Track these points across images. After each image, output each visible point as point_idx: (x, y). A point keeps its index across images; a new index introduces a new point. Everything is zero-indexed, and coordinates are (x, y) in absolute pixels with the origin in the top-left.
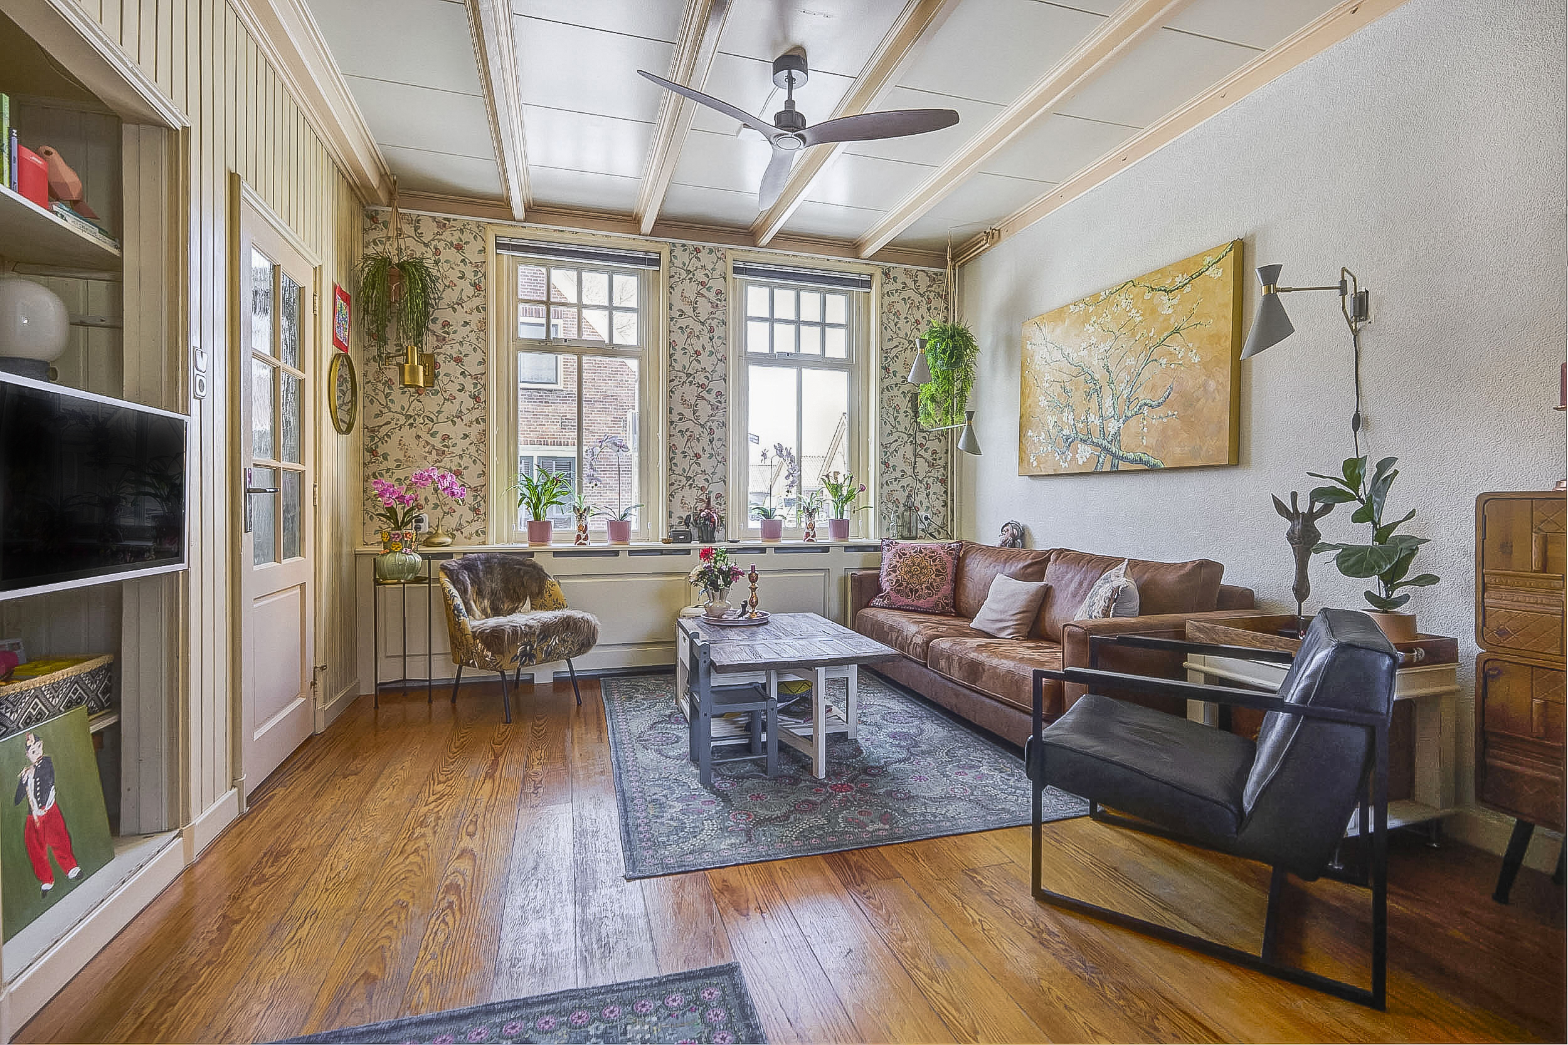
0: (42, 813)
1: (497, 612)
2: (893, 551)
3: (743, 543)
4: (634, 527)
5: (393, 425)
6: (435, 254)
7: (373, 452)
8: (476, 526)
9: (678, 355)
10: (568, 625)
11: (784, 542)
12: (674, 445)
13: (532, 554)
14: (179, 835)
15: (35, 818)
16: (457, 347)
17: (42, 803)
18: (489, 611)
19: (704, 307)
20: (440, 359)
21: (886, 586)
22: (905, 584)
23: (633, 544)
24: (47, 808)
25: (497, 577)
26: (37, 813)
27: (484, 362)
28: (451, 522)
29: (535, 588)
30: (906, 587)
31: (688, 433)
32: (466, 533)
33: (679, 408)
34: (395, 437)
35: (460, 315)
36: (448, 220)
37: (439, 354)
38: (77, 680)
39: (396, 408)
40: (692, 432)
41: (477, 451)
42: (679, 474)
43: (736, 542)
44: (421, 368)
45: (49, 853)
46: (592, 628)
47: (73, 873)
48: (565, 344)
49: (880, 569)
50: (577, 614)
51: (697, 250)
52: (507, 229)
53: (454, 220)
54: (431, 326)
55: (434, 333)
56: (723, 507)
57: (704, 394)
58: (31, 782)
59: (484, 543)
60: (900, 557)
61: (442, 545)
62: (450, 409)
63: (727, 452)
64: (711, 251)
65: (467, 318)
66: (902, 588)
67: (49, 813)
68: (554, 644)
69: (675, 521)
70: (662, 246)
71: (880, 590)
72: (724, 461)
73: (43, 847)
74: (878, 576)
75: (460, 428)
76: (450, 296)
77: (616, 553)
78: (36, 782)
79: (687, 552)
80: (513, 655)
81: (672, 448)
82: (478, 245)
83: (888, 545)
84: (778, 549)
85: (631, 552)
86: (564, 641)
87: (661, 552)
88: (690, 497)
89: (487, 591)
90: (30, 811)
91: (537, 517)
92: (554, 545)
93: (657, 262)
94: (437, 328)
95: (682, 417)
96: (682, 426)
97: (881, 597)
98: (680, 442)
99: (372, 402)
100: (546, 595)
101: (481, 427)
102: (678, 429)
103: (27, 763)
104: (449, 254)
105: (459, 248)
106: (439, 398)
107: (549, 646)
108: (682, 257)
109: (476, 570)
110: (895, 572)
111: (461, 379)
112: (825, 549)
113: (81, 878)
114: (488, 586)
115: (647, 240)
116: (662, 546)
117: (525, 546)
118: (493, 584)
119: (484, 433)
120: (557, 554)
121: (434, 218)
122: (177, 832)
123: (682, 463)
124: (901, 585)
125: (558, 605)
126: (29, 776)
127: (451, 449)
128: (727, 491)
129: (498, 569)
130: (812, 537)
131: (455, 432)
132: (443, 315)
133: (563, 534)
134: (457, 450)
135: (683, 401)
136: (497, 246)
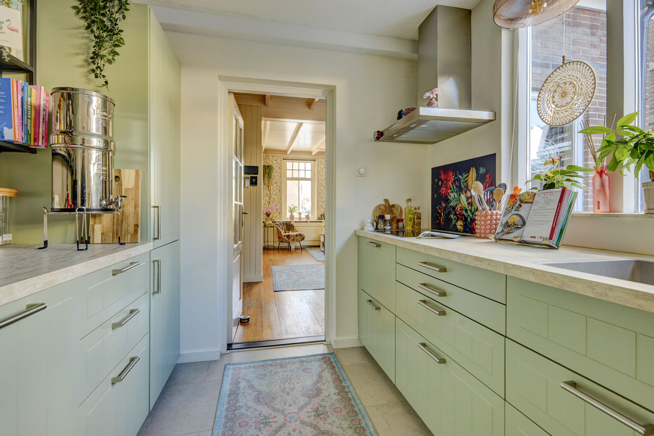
1: (286, 233)
4: (310, 217)
6: (272, 162)
8: (279, 216)
9: (320, 180)
10: (300, 235)
13: (291, 222)
16: (276, 181)
18: (284, 232)
20: (273, 183)
23: (310, 220)
25: (285, 226)
27: (281, 183)
29: (292, 228)
33: (319, 191)
34: (265, 199)
35: (277, 174)
39: (264, 193)
41: (279, 201)
42: (320, 205)
46: (304, 236)
48: (296, 178)
50: (301, 233)
51: (323, 158)
53: (276, 156)
61: (274, 220)
65: (278, 174)
69: (319, 216)
70: (317, 158)
76: (275, 171)
77: (307, 222)
79: (321, 222)
81: (318, 200)
82: (280, 160)
85: (310, 222)
86: (299, 238)
87: (316, 222)
88: (322, 210)
89: (284, 229)
91: (291, 214)
92: (295, 220)
93: (315, 160)
95: (320, 193)
96: (320, 195)
98: (320, 199)
100: (295, 230)
101: (280, 196)
104: (274, 162)
105: (276, 161)
108: (320, 159)
109: (282, 225)
111: (277, 187)
115: (313, 156)
116: (316, 220)
117: (290, 220)
119: (281, 197)
120: (295, 222)
125: (297, 231)
129: (285, 225)
131: (276, 197)
132: (273, 174)
133: (297, 218)
134: (276, 201)
135: (321, 190)
136: (283, 159)
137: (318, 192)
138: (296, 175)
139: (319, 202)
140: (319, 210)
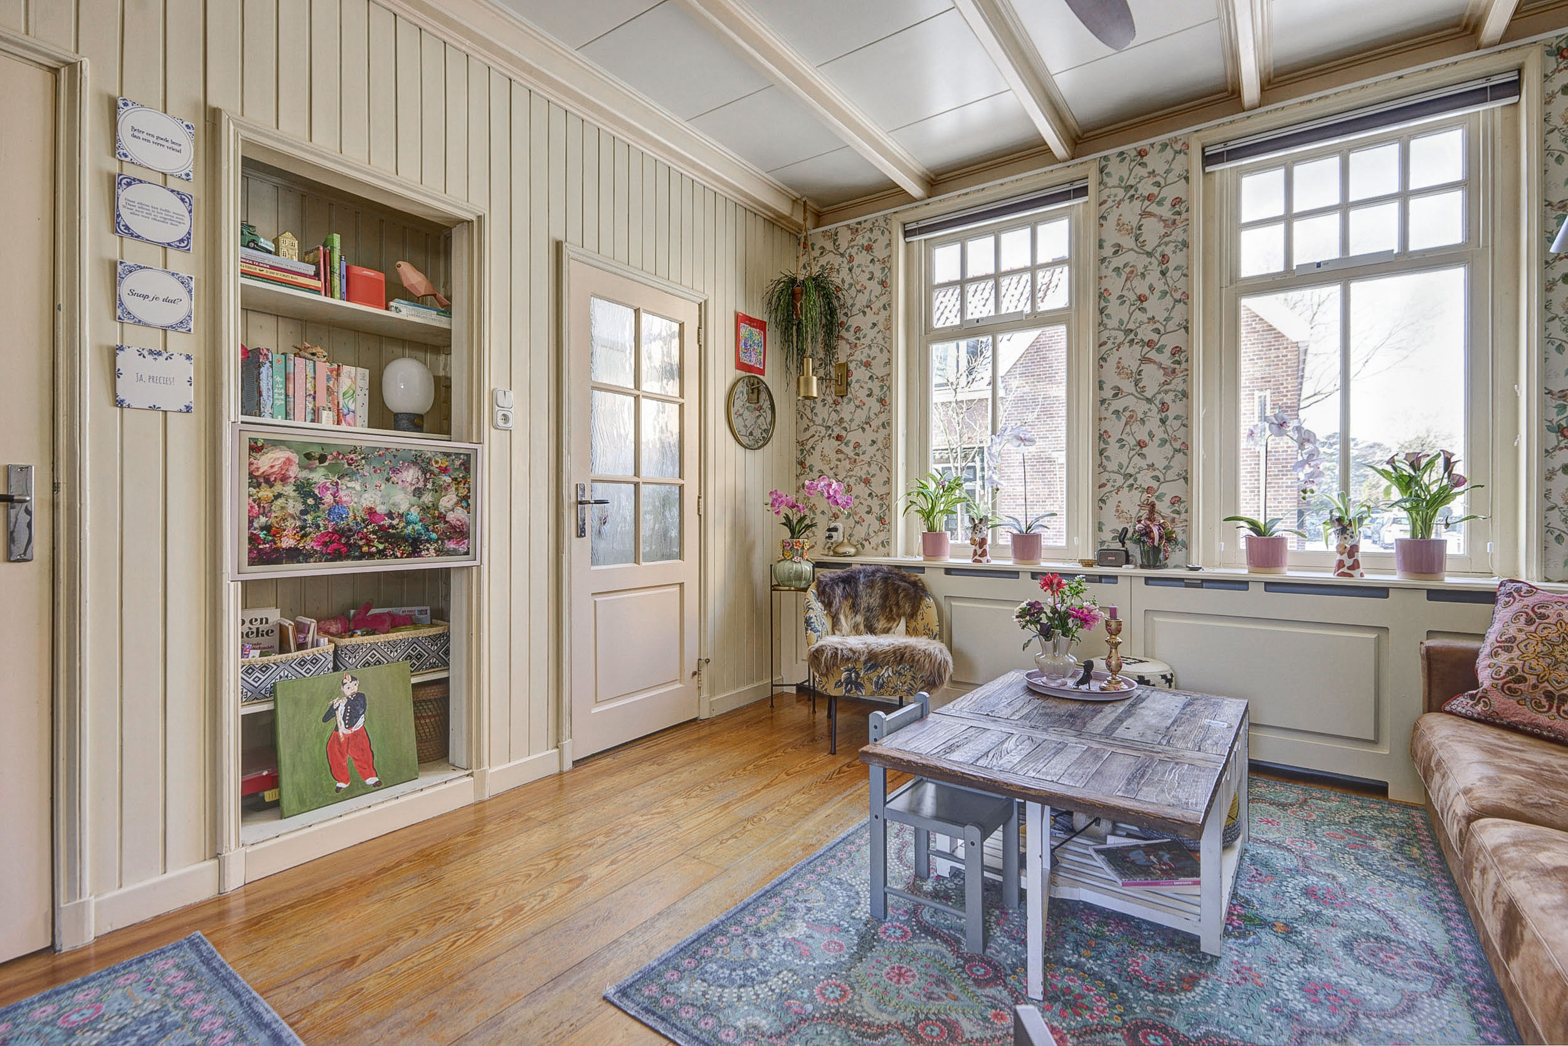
0: (349, 732)
1: (871, 630)
2: (1517, 606)
3: (1207, 572)
5: (816, 438)
6: (850, 262)
7: (802, 464)
8: (882, 536)
10: (902, 656)
11: (1289, 573)
12: (1105, 432)
13: (922, 569)
14: (471, 775)
15: (341, 734)
16: (866, 351)
17: (350, 724)
18: (862, 627)
19: (1152, 230)
20: (852, 366)
21: (1484, 676)
22: (1532, 680)
24: (354, 729)
25: (877, 592)
26: (343, 730)
27: (889, 362)
28: (860, 532)
30: (1535, 687)
31: (1127, 414)
32: (873, 544)
33: (1112, 380)
34: (818, 449)
35: (871, 317)
36: (859, 223)
37: (851, 362)
38: (416, 641)
39: (818, 420)
40: (1133, 411)
41: (883, 457)
42: (1113, 472)
43: (1197, 569)
44: (815, 378)
45: (349, 761)
46: (937, 665)
47: (371, 781)
48: (978, 325)
49: (1482, 637)
51: (1142, 153)
52: (912, 212)
53: (865, 221)
54: (843, 333)
55: (847, 340)
56: (1183, 516)
57: (1153, 355)
58: (342, 709)
59: (888, 555)
60: (1530, 622)
61: (844, 555)
62: (861, 416)
63: (1189, 434)
64: (1164, 146)
65: (875, 319)
66: (1522, 686)
67: (355, 734)
68: (886, 675)
69: (1107, 536)
70: (1087, 167)
71: (1475, 684)
72: (1185, 449)
73: (343, 756)
74: (1475, 654)
75: (870, 435)
76: (861, 300)
77: (1016, 574)
78: (346, 709)
80: (837, 680)
81: (1102, 437)
82: (888, 239)
83: (1510, 595)
84: (1270, 586)
85: (1035, 575)
86: (900, 674)
88: (1131, 503)
89: (862, 607)
90: (337, 729)
91: (935, 528)
92: (950, 561)
93: (1083, 191)
94: (850, 336)
95: (1117, 392)
96: (1117, 404)
97: (1472, 697)
98: (1115, 428)
99: (802, 417)
100: (920, 617)
101: (886, 432)
102: (1111, 409)
103: (341, 695)
104: (860, 258)
105: (869, 249)
106: (852, 406)
107: (879, 677)
108: (1118, 170)
109: (856, 583)
110: (1508, 650)
111: (870, 384)
112: (1381, 592)
113: (378, 786)
114: (864, 602)
115: (1068, 167)
116: (1084, 569)
117: (918, 559)
118: (870, 599)
119: (889, 438)
120: (949, 571)
121: (848, 226)
122: (467, 772)
123: (1117, 456)
124: (1522, 680)
126: (341, 705)
127: (861, 456)
128: (1189, 492)
129: (879, 584)
130: (1349, 568)
131: (864, 438)
132: (855, 321)
133: (958, 551)
134: (866, 458)
135: (1120, 369)
136: (907, 234)
137: (1101, 385)
138: (980, 307)
139: (1113, 449)
140: (1111, 503)
